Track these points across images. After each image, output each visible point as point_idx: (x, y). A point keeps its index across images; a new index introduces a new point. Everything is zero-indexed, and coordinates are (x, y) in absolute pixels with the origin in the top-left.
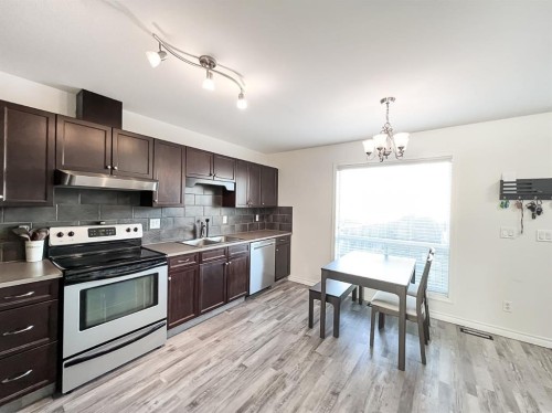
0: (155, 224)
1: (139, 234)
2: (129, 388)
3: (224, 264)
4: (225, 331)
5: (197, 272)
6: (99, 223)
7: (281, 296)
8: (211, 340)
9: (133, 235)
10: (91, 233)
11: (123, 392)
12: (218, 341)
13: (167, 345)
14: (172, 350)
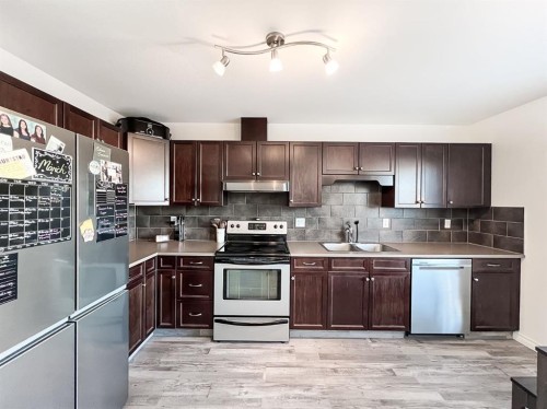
0: (300, 222)
1: (284, 231)
2: (242, 364)
3: (364, 279)
4: (352, 364)
5: (325, 280)
6: (255, 219)
7: (477, 361)
8: (331, 365)
9: (279, 231)
10: (251, 227)
11: (238, 364)
12: (335, 371)
13: (290, 344)
14: (290, 352)
